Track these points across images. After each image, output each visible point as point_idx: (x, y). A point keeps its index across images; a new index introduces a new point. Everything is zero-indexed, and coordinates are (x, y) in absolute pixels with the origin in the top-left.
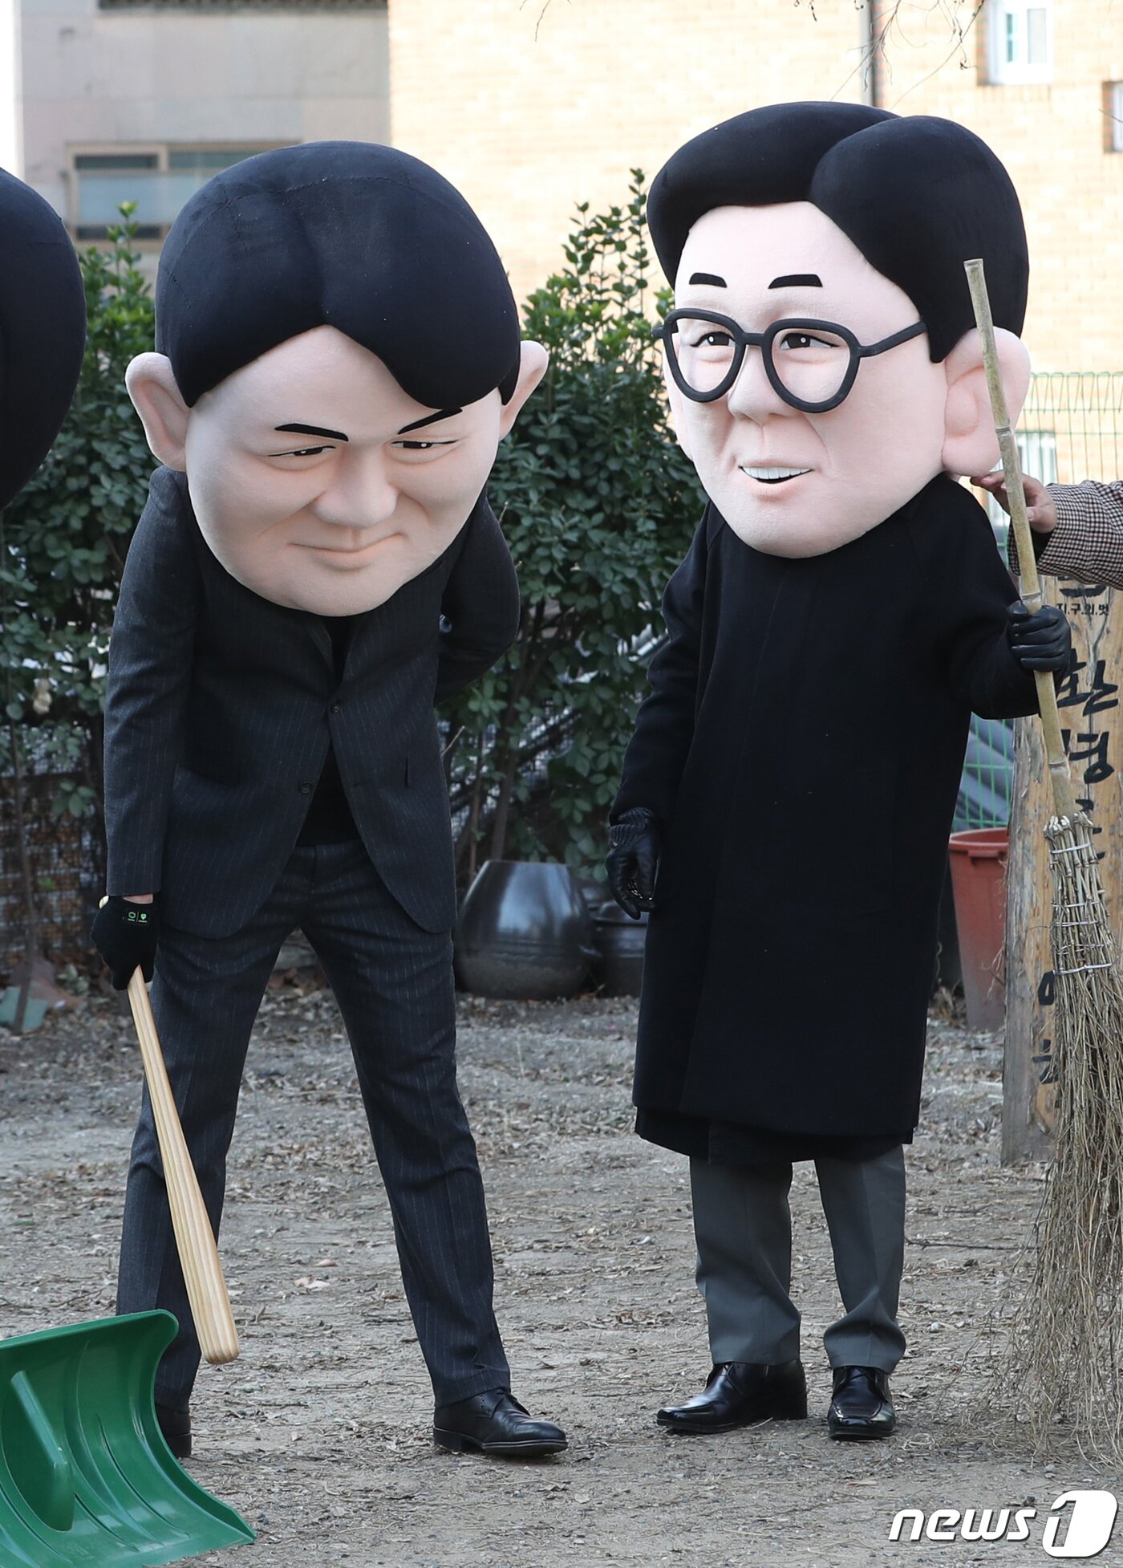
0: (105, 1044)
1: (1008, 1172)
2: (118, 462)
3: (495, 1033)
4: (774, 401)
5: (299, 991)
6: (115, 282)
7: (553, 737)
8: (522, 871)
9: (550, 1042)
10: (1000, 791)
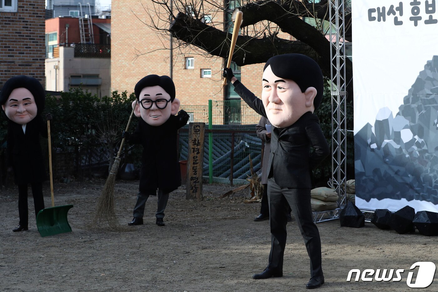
0: (77, 185)
1: (187, 200)
2: (80, 114)
3: (125, 184)
4: (157, 108)
5: (101, 179)
6: (80, 92)
7: (132, 149)
8: (128, 165)
9: (131, 185)
10: (186, 156)
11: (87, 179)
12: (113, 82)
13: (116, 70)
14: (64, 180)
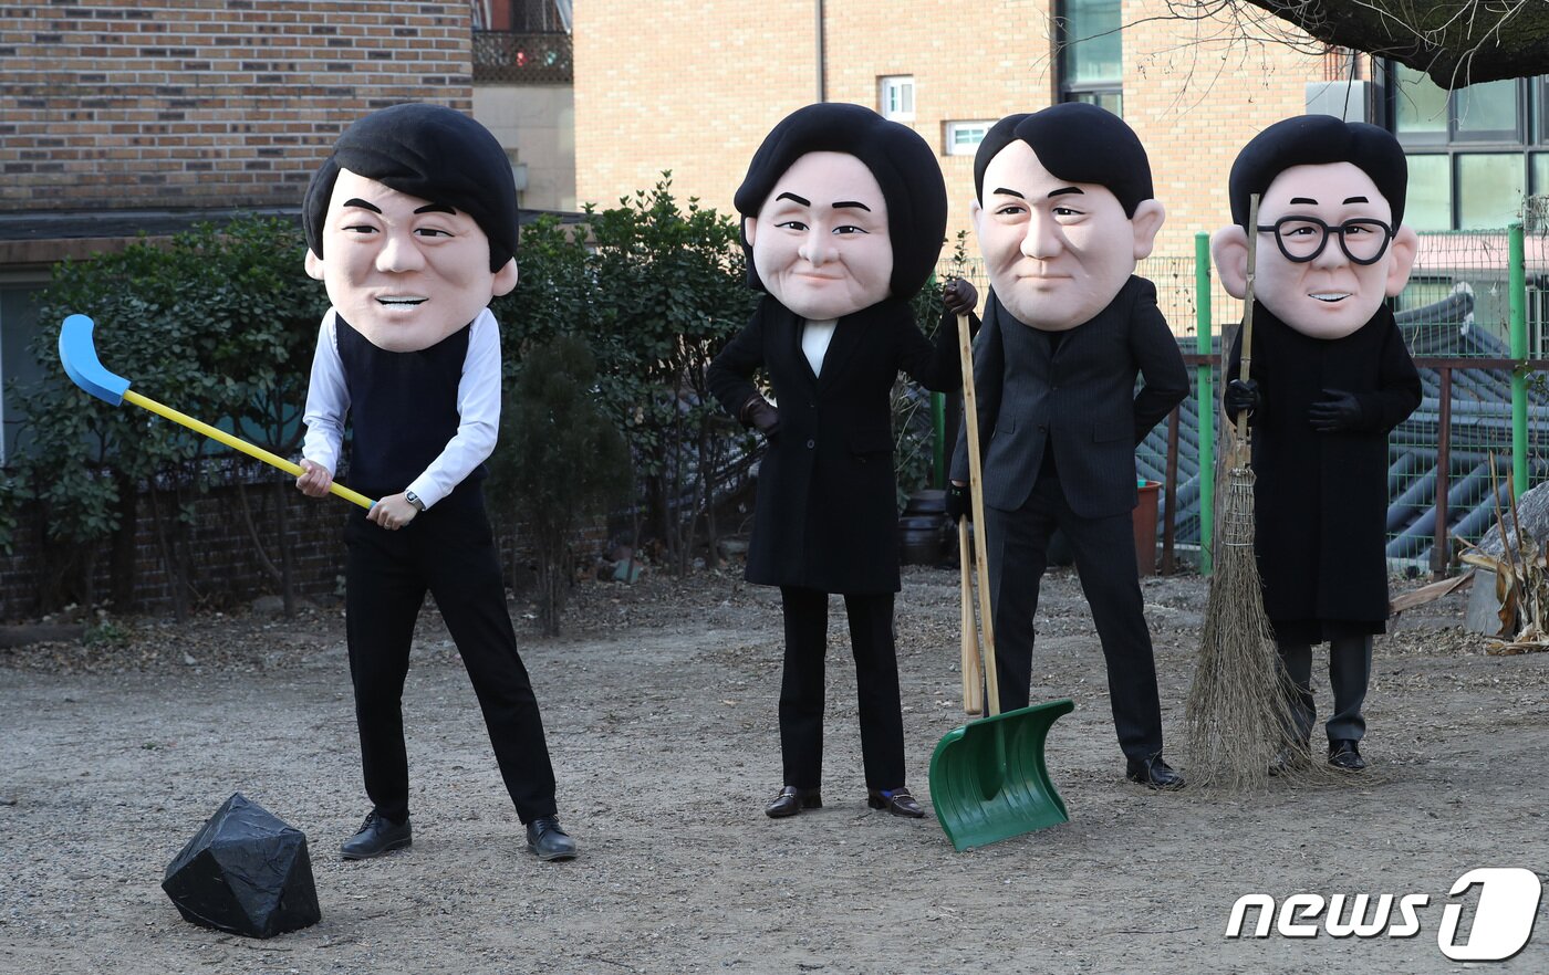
4: (1342, 259)
11: (699, 563)
12: (584, 177)
13: (596, 129)
14: (614, 569)
